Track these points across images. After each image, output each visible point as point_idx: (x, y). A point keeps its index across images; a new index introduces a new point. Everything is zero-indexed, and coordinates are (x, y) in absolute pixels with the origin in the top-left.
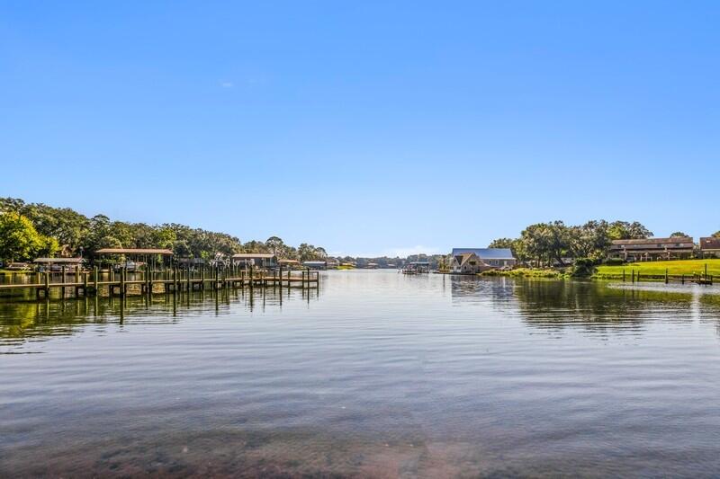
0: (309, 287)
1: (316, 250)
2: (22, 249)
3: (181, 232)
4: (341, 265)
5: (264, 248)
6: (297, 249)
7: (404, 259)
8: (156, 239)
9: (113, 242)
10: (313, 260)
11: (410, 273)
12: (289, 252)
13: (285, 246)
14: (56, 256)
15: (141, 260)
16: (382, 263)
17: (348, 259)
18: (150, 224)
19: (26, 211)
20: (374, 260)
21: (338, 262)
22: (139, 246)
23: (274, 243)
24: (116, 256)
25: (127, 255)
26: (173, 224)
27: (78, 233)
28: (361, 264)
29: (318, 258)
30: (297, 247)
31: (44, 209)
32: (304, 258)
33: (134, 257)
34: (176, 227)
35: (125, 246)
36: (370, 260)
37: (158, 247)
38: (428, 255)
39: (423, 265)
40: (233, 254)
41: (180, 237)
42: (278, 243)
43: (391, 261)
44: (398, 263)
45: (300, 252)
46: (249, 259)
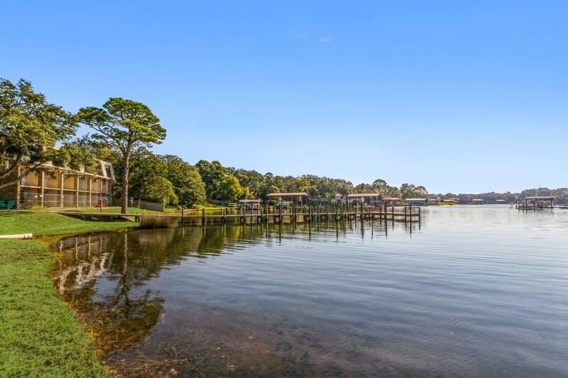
0: (411, 220)
1: (416, 189)
2: (233, 195)
3: (312, 180)
4: (442, 201)
5: (371, 189)
6: (399, 189)
7: (518, 194)
8: (298, 186)
9: (275, 189)
10: (414, 197)
11: (525, 208)
12: (392, 191)
13: (388, 187)
14: (248, 199)
15: (290, 200)
16: (489, 199)
17: (449, 196)
18: (295, 176)
19: (236, 174)
20: (479, 196)
21: (439, 198)
22: (288, 191)
23: (380, 184)
24: (276, 198)
25: (283, 197)
26: (308, 175)
27: (258, 184)
28: (464, 200)
29: (418, 195)
30: (399, 187)
31: (243, 172)
32: (405, 196)
33: (285, 198)
34: (310, 177)
35: (281, 191)
36: (474, 196)
37: (300, 191)
38: (551, 188)
39: (545, 199)
40: (348, 194)
41: (312, 183)
42: (382, 184)
43: (500, 196)
44: (508, 199)
45: (402, 191)
46: (360, 197)
